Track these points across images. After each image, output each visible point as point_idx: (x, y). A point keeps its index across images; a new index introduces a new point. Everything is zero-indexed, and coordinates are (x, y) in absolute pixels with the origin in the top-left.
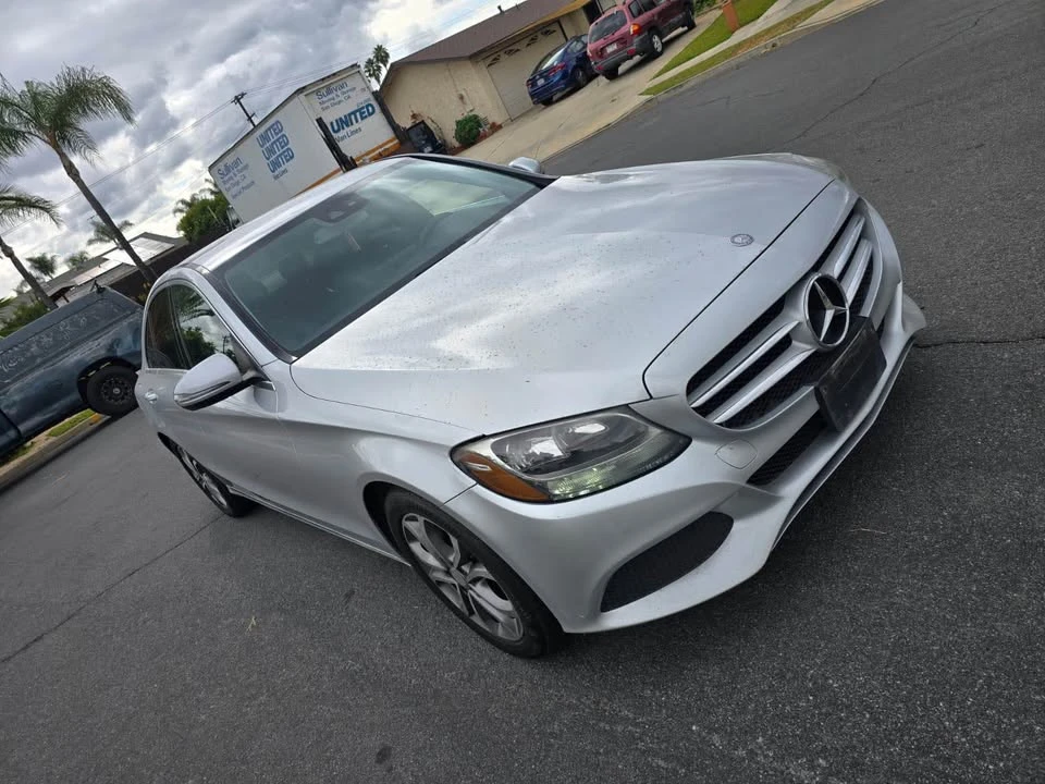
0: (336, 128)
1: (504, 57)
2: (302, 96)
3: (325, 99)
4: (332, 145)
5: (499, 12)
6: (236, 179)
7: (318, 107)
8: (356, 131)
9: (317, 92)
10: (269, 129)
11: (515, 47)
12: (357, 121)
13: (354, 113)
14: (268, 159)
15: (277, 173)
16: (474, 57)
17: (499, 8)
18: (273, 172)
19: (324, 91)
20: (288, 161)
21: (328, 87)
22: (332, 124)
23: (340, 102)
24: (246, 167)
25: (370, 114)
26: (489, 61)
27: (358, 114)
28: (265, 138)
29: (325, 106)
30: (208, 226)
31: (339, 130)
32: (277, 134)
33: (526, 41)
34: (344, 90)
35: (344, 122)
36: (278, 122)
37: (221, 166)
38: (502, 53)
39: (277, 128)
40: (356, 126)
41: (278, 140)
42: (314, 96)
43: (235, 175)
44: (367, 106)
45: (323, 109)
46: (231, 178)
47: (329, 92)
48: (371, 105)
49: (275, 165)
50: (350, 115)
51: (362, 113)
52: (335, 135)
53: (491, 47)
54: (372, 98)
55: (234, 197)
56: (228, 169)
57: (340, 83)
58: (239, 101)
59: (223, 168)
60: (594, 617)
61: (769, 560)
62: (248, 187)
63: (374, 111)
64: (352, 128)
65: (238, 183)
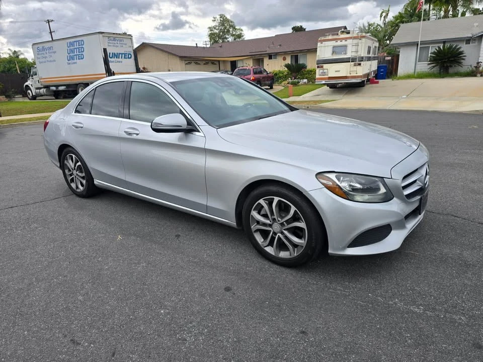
0: (111, 56)
1: (193, 64)
2: (101, 35)
3: (111, 42)
4: (106, 62)
5: (196, 46)
6: (45, 55)
7: (107, 44)
8: (119, 62)
9: (109, 37)
10: (76, 41)
11: (199, 62)
12: (122, 58)
13: (122, 54)
14: (69, 54)
15: (70, 62)
16: (182, 58)
17: (197, 44)
18: (69, 60)
19: (112, 38)
20: (79, 59)
21: (115, 38)
22: (110, 53)
23: (117, 46)
24: (55, 52)
25: (128, 58)
26: (187, 62)
27: (123, 55)
28: (72, 44)
29: (110, 44)
30: (9, 70)
31: (112, 58)
32: (79, 45)
33: (204, 62)
34: (122, 42)
35: (116, 56)
36: (82, 40)
37: (41, 46)
38: (192, 62)
39: (81, 43)
40: (120, 59)
41: (78, 48)
42: (107, 38)
43: (46, 53)
44: (129, 54)
45: (109, 46)
46: (44, 54)
47: (114, 40)
48: (130, 54)
49: (71, 58)
50: (120, 54)
51: (126, 56)
52: (109, 59)
53: (190, 57)
54: (132, 52)
55: (40, 63)
56: (44, 49)
57: (121, 39)
58: (49, 22)
59: (41, 48)
60: (344, 249)
61: (402, 245)
62: (51, 61)
63: (131, 58)
64: (118, 59)
65: (46, 57)
